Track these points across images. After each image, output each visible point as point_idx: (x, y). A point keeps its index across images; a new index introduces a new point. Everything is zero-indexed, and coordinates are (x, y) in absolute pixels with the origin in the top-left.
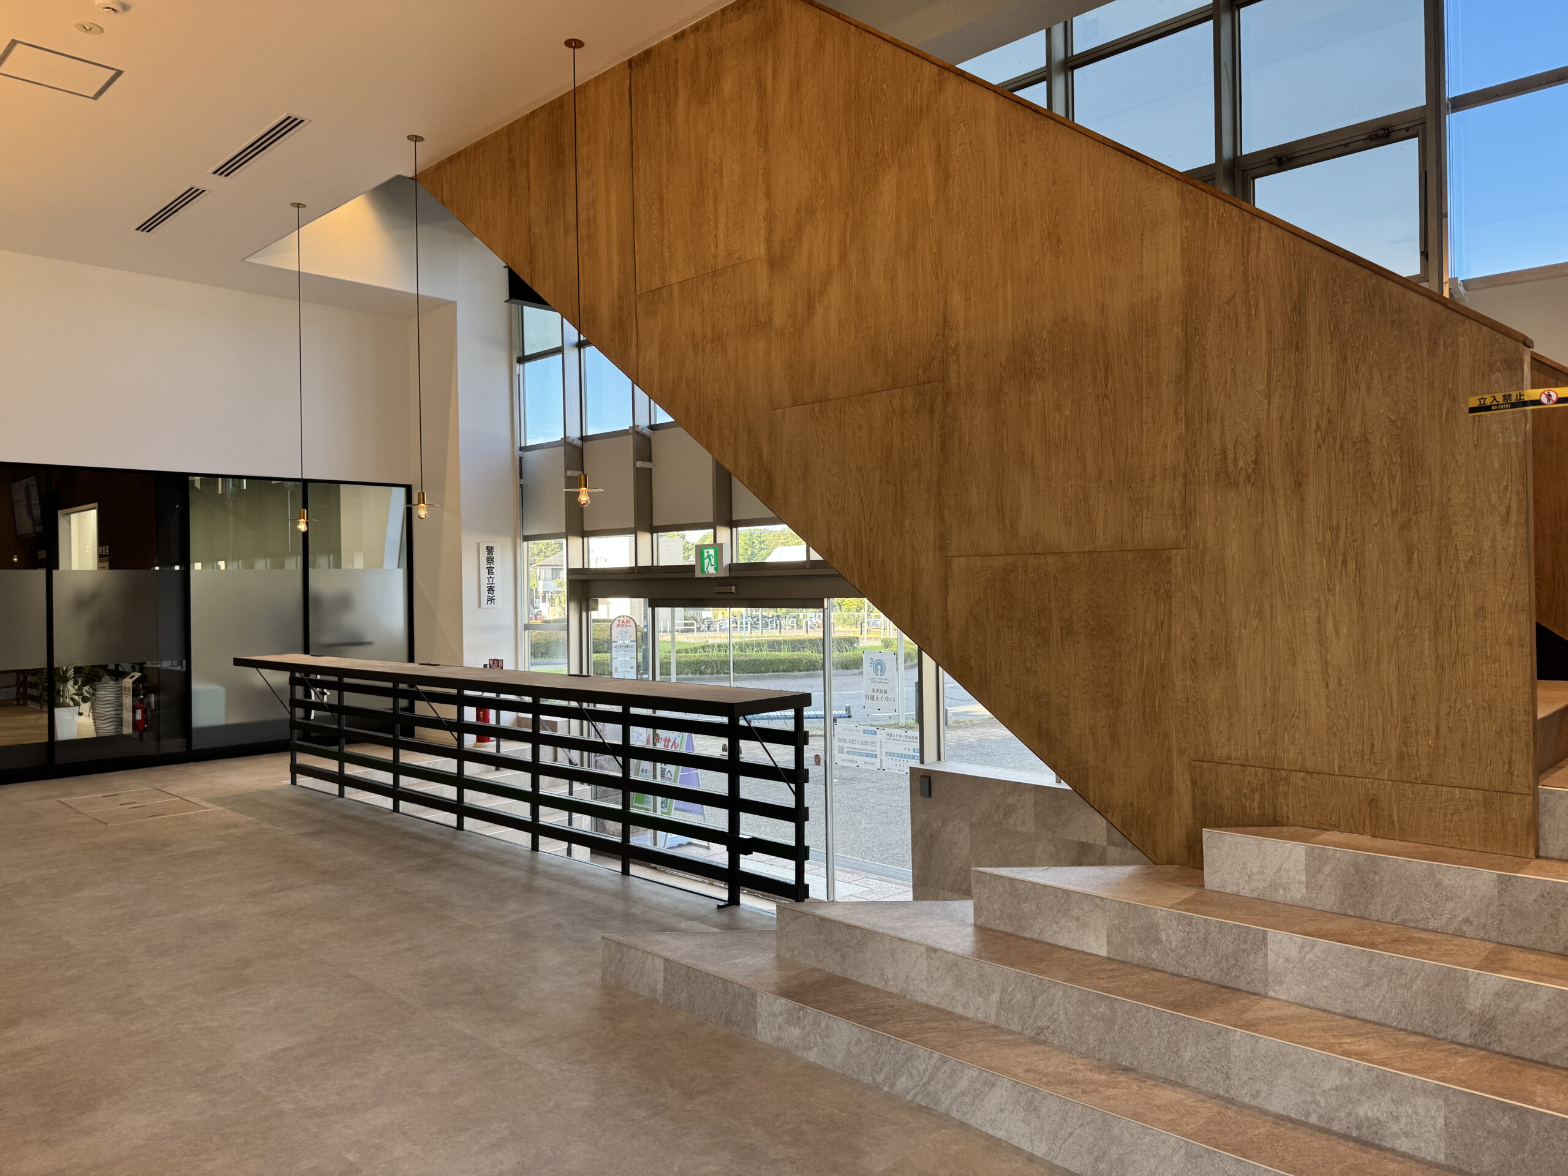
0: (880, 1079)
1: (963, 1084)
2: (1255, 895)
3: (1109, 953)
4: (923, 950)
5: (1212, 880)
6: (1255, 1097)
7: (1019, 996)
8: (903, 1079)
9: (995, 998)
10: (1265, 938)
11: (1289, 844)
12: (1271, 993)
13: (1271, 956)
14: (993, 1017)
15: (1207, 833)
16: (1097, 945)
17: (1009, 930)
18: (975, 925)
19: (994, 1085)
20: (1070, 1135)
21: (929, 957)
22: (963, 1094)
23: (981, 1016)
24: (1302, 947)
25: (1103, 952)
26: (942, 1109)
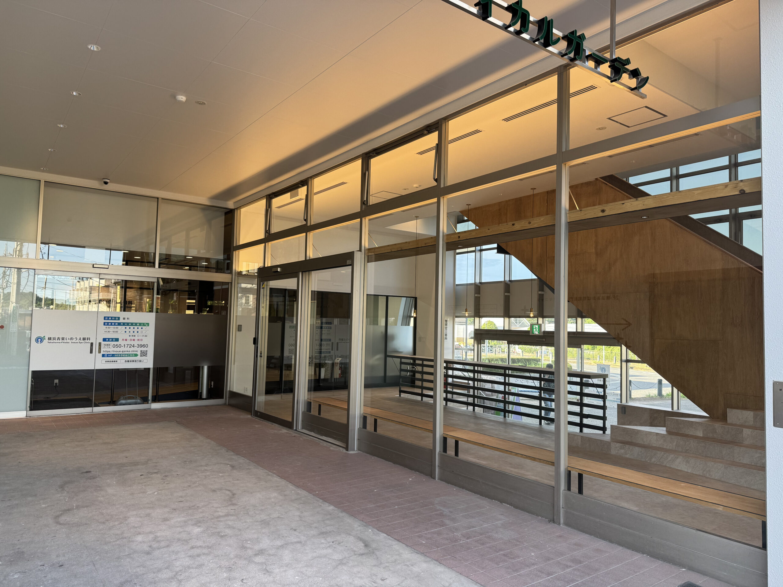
0: (647, 460)
1: (669, 459)
2: (740, 424)
3: (703, 435)
4: (655, 434)
5: (729, 421)
6: (740, 460)
7: (681, 443)
8: (654, 459)
9: (675, 444)
10: (743, 430)
11: (749, 412)
12: (744, 443)
13: (744, 434)
14: (674, 448)
15: (728, 409)
16: (700, 434)
17: (676, 431)
18: (666, 431)
19: (678, 458)
20: (697, 466)
21: (656, 435)
22: (670, 461)
23: (671, 448)
24: (751, 432)
25: (702, 435)
26: (664, 464)
